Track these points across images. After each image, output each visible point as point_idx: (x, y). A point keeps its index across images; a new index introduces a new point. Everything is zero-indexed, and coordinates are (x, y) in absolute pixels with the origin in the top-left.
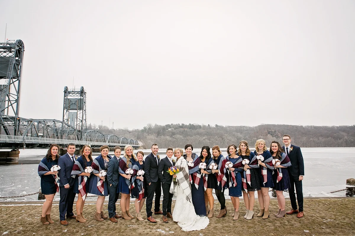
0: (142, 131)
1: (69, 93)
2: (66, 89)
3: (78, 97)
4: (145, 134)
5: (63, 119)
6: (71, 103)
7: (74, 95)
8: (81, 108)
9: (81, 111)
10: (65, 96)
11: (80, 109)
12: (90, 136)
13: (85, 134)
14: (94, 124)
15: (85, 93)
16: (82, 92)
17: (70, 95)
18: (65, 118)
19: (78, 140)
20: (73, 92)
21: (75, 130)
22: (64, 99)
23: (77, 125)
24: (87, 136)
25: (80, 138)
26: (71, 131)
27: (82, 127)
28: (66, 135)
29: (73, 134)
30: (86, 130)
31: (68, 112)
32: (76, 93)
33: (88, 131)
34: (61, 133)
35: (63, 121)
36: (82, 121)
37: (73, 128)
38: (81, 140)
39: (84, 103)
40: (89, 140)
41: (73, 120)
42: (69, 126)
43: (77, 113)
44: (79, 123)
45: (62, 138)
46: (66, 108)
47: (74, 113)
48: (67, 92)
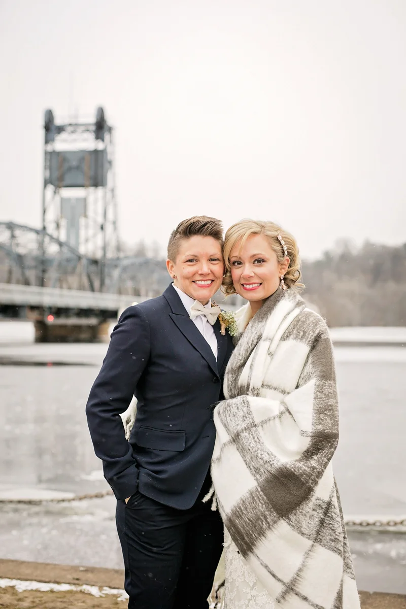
1: (60, 129)
2: (50, 118)
3: (87, 142)
5: (44, 220)
6: (66, 166)
7: (74, 136)
8: (97, 181)
9: (100, 191)
10: (47, 141)
11: (96, 185)
12: (133, 278)
13: (116, 273)
15: (110, 127)
16: (101, 127)
17: (63, 136)
18: (51, 216)
19: (92, 289)
20: (70, 125)
21: (79, 258)
22: (46, 153)
23: (87, 240)
24: (121, 280)
25: (97, 284)
26: (68, 260)
27: (104, 249)
28: (52, 274)
29: (73, 272)
30: (118, 259)
31: (58, 198)
32: (82, 128)
33: (125, 262)
34: (36, 267)
35: (44, 228)
36: (102, 228)
37: (74, 251)
38: (101, 291)
39: (106, 165)
40: (130, 291)
41: (73, 225)
42: (61, 244)
43: (85, 200)
44: (95, 235)
45: (42, 283)
46: (51, 183)
47: (78, 200)
48: (53, 128)
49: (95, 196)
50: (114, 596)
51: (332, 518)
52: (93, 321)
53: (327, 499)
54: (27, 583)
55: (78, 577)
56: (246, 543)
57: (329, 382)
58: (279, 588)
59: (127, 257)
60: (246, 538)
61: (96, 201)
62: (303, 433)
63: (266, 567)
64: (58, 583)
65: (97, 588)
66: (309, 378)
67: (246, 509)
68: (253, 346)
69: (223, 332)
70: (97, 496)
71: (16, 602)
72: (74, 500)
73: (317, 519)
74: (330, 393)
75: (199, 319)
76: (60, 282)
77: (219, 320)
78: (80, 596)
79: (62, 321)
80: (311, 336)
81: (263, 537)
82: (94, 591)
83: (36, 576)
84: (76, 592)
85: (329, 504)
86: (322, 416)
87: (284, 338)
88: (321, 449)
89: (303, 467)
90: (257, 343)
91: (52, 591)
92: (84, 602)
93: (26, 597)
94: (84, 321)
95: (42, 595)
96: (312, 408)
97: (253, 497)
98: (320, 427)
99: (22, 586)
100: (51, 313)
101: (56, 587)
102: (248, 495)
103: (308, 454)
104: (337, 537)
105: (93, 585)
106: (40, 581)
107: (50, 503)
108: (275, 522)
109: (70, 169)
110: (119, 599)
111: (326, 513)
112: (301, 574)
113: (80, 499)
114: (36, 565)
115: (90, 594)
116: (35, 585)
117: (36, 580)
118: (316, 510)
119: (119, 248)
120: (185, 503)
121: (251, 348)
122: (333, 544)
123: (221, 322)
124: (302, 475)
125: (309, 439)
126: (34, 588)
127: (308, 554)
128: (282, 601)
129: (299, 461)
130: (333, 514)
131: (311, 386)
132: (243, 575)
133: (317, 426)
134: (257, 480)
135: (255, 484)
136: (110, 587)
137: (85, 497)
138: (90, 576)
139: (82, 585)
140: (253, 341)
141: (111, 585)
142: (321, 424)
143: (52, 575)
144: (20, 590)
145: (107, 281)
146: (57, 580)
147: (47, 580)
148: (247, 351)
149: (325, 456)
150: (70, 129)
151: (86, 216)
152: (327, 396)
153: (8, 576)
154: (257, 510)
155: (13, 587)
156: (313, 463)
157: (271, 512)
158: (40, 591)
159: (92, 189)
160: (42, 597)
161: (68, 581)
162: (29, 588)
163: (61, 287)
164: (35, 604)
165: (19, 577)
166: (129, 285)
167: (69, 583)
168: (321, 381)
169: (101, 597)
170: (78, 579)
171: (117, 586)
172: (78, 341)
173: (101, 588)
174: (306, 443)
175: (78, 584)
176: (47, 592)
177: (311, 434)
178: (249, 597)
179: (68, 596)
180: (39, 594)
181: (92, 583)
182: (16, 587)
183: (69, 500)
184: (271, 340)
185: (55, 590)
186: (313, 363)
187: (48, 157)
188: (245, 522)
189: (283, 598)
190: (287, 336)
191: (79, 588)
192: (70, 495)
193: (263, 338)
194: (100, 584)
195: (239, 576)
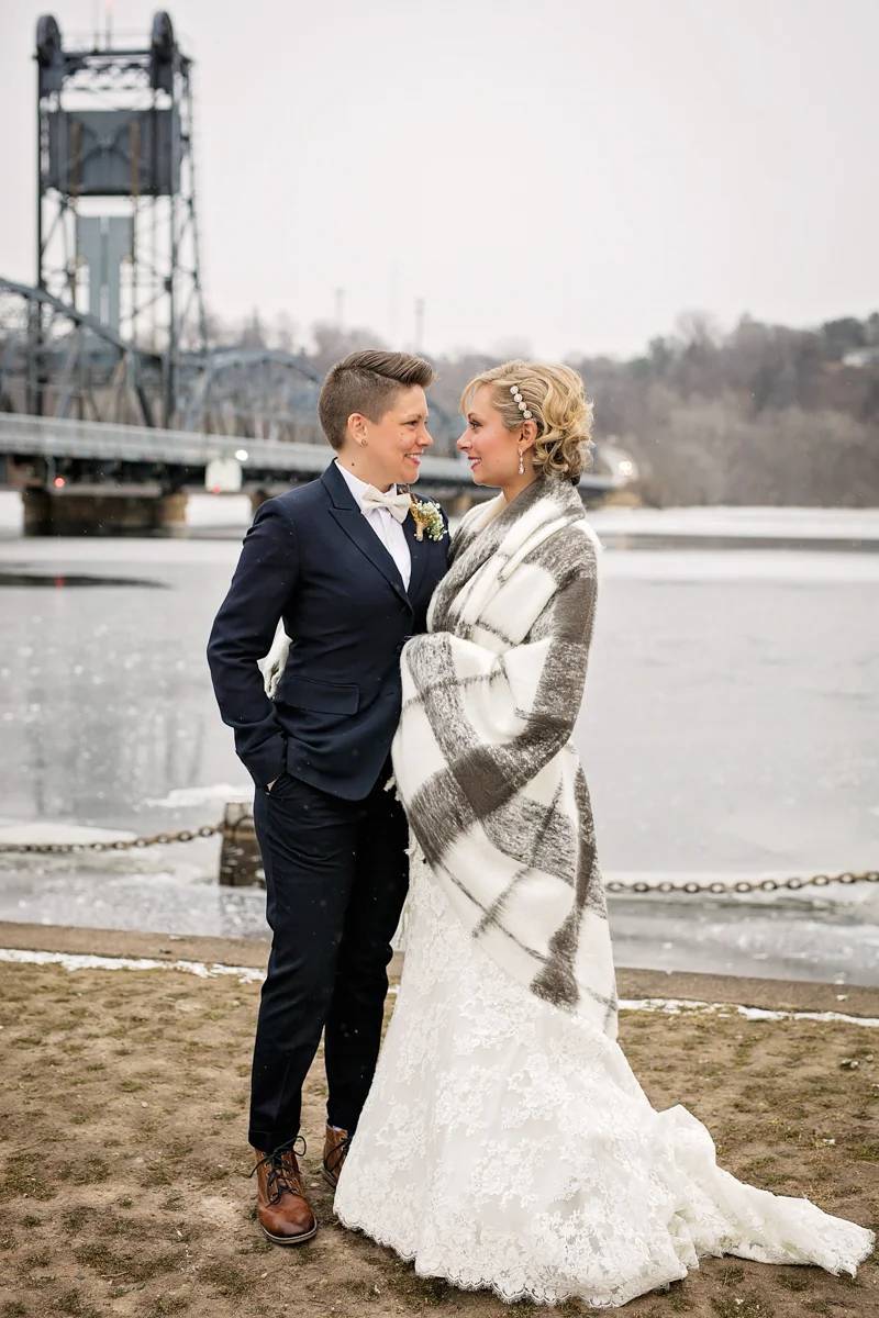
0: (639, 368)
1: (74, 63)
2: (49, 34)
3: (131, 93)
4: (661, 394)
5: (40, 267)
6: (88, 145)
7: (104, 79)
8: (158, 181)
9: (163, 202)
10: (43, 92)
11: (154, 191)
12: (235, 397)
13: (199, 385)
14: (283, 316)
15: (186, 62)
16: (164, 60)
17: (82, 78)
18: (56, 258)
19: (149, 423)
20: (96, 53)
21: (121, 351)
22: (41, 115)
23: (135, 312)
24: (209, 398)
25: (158, 408)
26: (95, 356)
27: (173, 330)
28: (61, 386)
29: (107, 381)
30: (204, 352)
31: (69, 216)
32: (123, 61)
33: (220, 361)
34: (25, 371)
35: (42, 284)
36: (168, 285)
37: (108, 335)
38: (166, 426)
39: (177, 145)
40: (231, 425)
41: (105, 279)
42: (78, 322)
43: (131, 222)
44: (153, 301)
45: (38, 407)
46: (56, 186)
47: (113, 220)
48: (58, 61)
49: (152, 215)
50: (231, 976)
51: (555, 831)
52: (151, 489)
53: (548, 804)
54: (82, 959)
55: (169, 949)
56: (431, 850)
57: (575, 645)
58: (477, 916)
59: (220, 350)
60: (431, 843)
61: (154, 226)
62: (519, 712)
63: (459, 884)
64: (135, 958)
65: (203, 965)
66: (544, 633)
67: (429, 800)
68: (482, 559)
69: (419, 535)
70: (179, 838)
71: (66, 984)
72: (135, 844)
73: (533, 833)
74: (574, 661)
75: (376, 516)
76: (79, 407)
77: (413, 518)
78: (176, 975)
79: (83, 489)
80: (565, 568)
81: (451, 843)
82: (199, 969)
83: (95, 948)
84: (168, 971)
85: (551, 811)
86: (551, 693)
87: (526, 560)
88: (542, 739)
89: (510, 758)
90: (490, 556)
91: (126, 970)
92: (182, 984)
93: (83, 978)
94: (131, 490)
95: (109, 974)
96: (539, 679)
97: (440, 784)
98: (545, 708)
99: (72, 963)
100: (60, 473)
101: (132, 964)
102: (432, 780)
103: (523, 741)
104: (563, 857)
105: (196, 961)
106: (103, 956)
107: (89, 851)
108: (470, 822)
109: (97, 152)
110: (241, 981)
111: (546, 825)
112: (505, 901)
113: (147, 844)
114: (93, 933)
115: (191, 974)
116: (95, 962)
117: (95, 954)
118: (531, 820)
119: (205, 329)
120: (356, 791)
121: (478, 562)
122: (556, 866)
123: (417, 520)
124: (504, 768)
125: (526, 722)
126: (94, 966)
127: (519, 876)
128: (481, 934)
129: (506, 747)
130: (556, 826)
131: (543, 646)
132: (429, 899)
133: (540, 707)
134: (448, 760)
135: (445, 765)
136: (224, 964)
137: (157, 840)
138: (187, 947)
139: (177, 960)
140: (483, 552)
141: (226, 961)
142: (547, 704)
143: (123, 946)
144: (71, 969)
145: (181, 403)
146: (133, 954)
147: (115, 953)
148: (471, 564)
149: (545, 749)
150: (94, 62)
151: (134, 260)
152: (567, 666)
153: (47, 948)
154: (444, 803)
155: (58, 964)
156: (525, 755)
157: (468, 807)
158: (104, 970)
159: (145, 200)
160: (110, 978)
161: (151, 956)
162: (86, 965)
163: (81, 417)
164: (99, 987)
165: (64, 949)
166: (228, 409)
167: (154, 959)
168: (560, 642)
169: (209, 977)
170: (168, 952)
171: (236, 963)
172: (118, 532)
173: (208, 965)
174: (521, 726)
175: (169, 960)
176: (118, 970)
177: (528, 716)
178: (434, 931)
179: (153, 975)
180: (102, 974)
181: (194, 959)
182: (64, 964)
183: (126, 846)
184: (509, 558)
185: (130, 968)
186: (556, 613)
187: (46, 126)
188: (428, 819)
189: (482, 928)
190: (534, 558)
191: (171, 966)
192: (129, 837)
193: (500, 550)
194: (205, 960)
195: (423, 901)
